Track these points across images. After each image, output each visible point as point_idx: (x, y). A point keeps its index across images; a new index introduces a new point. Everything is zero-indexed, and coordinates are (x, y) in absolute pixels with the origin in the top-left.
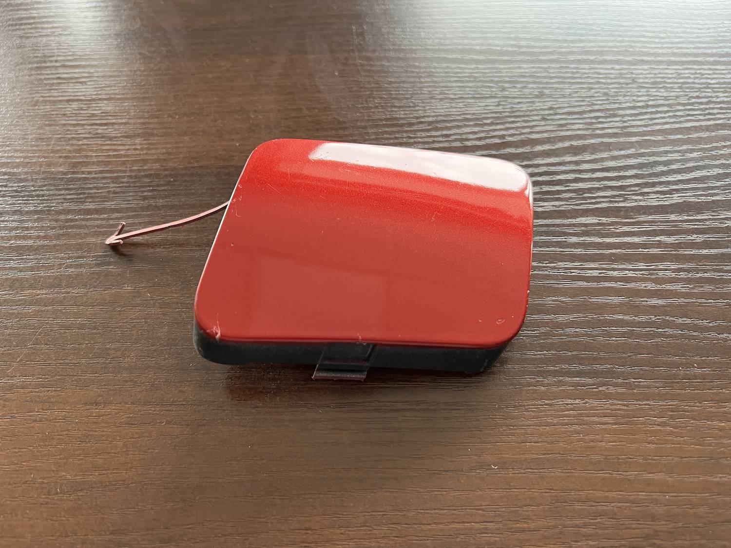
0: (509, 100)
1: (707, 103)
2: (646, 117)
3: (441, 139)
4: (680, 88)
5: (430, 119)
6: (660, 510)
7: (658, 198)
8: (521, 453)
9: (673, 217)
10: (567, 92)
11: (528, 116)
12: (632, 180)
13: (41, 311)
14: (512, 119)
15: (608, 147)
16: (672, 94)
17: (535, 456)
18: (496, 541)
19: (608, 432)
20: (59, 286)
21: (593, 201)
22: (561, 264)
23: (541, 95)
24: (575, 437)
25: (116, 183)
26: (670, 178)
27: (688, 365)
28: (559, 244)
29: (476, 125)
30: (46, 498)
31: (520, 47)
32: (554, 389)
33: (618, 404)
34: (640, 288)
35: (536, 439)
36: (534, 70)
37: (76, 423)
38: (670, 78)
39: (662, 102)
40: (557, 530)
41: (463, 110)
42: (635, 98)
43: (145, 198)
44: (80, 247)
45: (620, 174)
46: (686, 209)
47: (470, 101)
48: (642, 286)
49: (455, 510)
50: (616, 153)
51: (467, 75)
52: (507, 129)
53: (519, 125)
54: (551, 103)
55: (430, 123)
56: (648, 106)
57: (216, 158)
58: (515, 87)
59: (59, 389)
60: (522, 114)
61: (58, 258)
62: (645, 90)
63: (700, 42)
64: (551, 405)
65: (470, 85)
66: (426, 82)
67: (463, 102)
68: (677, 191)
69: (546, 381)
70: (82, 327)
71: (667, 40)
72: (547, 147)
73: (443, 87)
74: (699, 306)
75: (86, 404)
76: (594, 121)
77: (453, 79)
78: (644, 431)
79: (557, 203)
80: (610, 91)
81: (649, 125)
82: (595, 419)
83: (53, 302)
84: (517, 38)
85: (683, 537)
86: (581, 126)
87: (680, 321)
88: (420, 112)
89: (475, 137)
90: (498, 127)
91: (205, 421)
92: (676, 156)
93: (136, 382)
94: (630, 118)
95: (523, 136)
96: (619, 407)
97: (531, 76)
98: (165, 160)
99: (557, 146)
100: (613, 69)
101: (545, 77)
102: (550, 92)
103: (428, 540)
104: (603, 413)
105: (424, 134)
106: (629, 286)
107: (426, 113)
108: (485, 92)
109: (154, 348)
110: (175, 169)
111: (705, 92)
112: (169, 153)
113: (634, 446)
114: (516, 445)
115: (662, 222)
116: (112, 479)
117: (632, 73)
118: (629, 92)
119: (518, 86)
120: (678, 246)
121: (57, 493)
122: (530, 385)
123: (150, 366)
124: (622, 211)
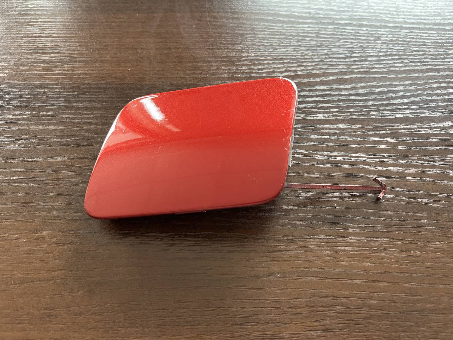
0: (301, 48)
1: (423, 55)
2: (385, 62)
3: (257, 71)
4: (407, 44)
5: (252, 58)
6: (374, 303)
7: (388, 113)
8: (295, 267)
9: (396, 126)
10: (338, 44)
11: (312, 58)
12: (373, 102)
13: (3, 172)
14: (302, 60)
15: (360, 80)
16: (402, 48)
17: (303, 269)
18: (277, 319)
19: (347, 256)
20: (14, 156)
21: (349, 114)
22: (327, 153)
23: (321, 45)
24: (327, 259)
25: (51, 92)
26: (396, 102)
27: (398, 217)
28: (326, 140)
29: (280, 63)
30: (5, 287)
31: (310, 13)
32: (317, 229)
33: (354, 240)
34: (373, 169)
35: (304, 259)
36: (318, 29)
37: (24, 242)
38: (401, 38)
39: (395, 53)
40: (313, 313)
41: (272, 53)
42: (379, 50)
43: (70, 102)
44: (28, 132)
45: (366, 98)
46: (404, 121)
47: (277, 47)
48: (374, 168)
49: (253, 300)
50: (365, 84)
51: (276, 30)
52: (299, 66)
53: (306, 64)
54: (327, 51)
55: (251, 61)
56: (386, 55)
57: (115, 78)
58: (305, 40)
59: (14, 221)
60: (308, 57)
61: (13, 138)
62: (386, 45)
63: (422, 16)
64: (314, 239)
65: (277, 37)
66: (250, 34)
67: (273, 48)
68: (400, 109)
69: (312, 224)
70: (28, 182)
71: (402, 13)
72: (322, 79)
73: (260, 38)
74: (407, 181)
75: (30, 230)
76: (353, 63)
77: (267, 33)
78: (369, 256)
79: (326, 115)
80: (364, 45)
81: (387, 67)
82: (340, 248)
83: (11, 167)
84: (308, 8)
85: (387, 320)
86: (344, 66)
87: (395, 190)
88: (245, 53)
89: (278, 70)
90: (293, 65)
91: (104, 243)
92: (401, 88)
93: (61, 218)
94: (375, 63)
95: (308, 71)
96: (354, 241)
97: (315, 33)
98: (83, 78)
99: (329, 79)
100: (367, 30)
101: (325, 34)
102: (327, 43)
103: (236, 317)
104: (345, 245)
105: (247, 68)
106: (366, 168)
107: (249, 54)
108: (287, 42)
109: (73, 197)
110: (89, 84)
111: (422, 48)
112: (86, 74)
113: (362, 265)
114: (292, 262)
115: (389, 129)
116: (45, 277)
117: (378, 34)
118: (376, 46)
119: (307, 39)
120: (398, 144)
121: (12, 284)
122: (302, 226)
123: (71, 208)
124: (365, 121)
